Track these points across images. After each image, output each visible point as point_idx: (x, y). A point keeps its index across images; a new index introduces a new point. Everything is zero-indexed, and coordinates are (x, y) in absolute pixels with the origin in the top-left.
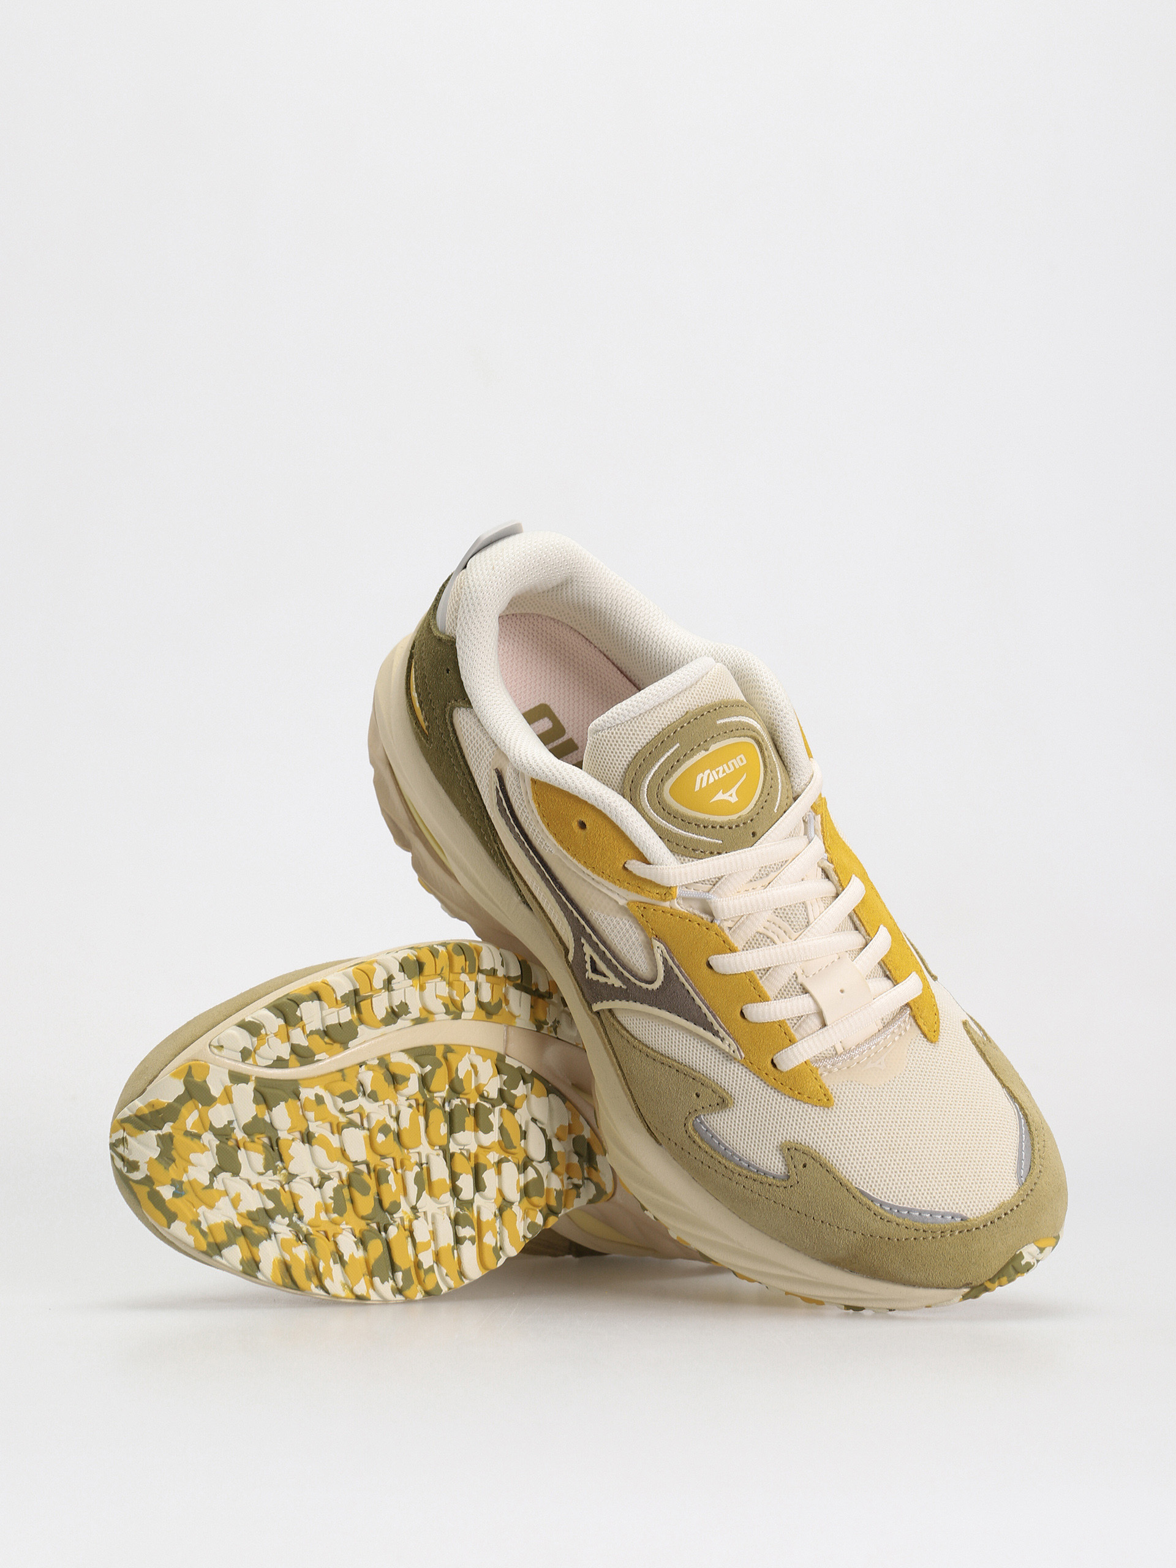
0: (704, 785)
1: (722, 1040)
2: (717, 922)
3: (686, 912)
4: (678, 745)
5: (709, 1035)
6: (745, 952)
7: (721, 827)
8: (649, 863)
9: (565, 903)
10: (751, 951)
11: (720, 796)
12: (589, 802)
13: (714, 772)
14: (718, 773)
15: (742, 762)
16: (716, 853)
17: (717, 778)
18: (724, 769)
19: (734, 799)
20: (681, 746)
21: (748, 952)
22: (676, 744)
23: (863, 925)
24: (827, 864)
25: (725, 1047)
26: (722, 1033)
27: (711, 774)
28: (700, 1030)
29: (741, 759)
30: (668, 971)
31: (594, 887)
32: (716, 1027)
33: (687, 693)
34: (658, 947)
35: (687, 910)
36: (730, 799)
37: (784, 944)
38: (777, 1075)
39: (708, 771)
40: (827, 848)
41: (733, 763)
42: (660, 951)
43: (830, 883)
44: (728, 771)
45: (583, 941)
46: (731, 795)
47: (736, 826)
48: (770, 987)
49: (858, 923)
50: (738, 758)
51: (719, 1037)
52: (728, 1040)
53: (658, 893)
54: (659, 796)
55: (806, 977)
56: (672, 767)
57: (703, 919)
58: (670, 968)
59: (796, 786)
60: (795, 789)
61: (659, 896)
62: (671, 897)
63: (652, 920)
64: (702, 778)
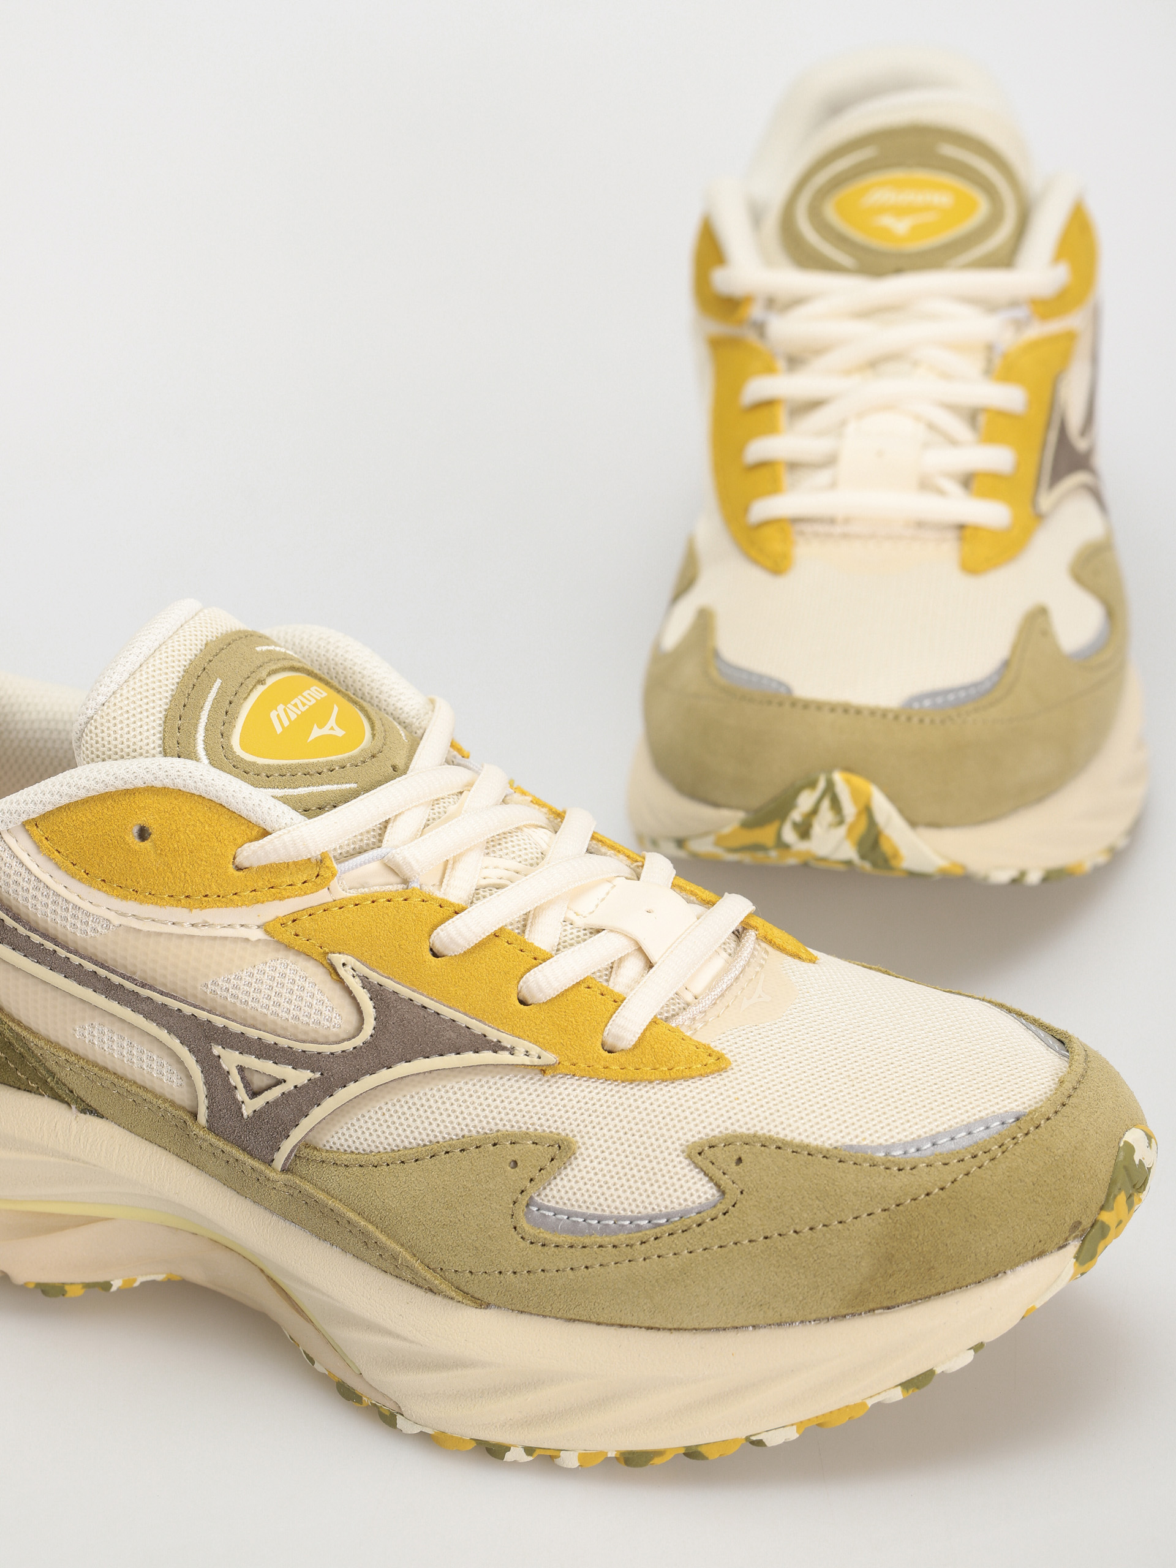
0: (286, 723)
1: (512, 1051)
2: (415, 885)
4: (219, 681)
5: (487, 1057)
6: (478, 906)
7: (342, 768)
8: (269, 833)
10: (487, 901)
11: (316, 732)
13: (290, 706)
14: (295, 706)
17: (298, 712)
18: (302, 700)
19: (339, 733)
20: (224, 681)
21: (481, 903)
22: (215, 681)
25: (519, 1059)
26: (507, 1040)
27: (287, 709)
28: (470, 1058)
30: (377, 993)
32: (493, 1035)
34: (344, 965)
36: (331, 732)
38: (623, 1060)
39: (281, 707)
44: (309, 704)
46: (333, 729)
47: (364, 762)
48: (542, 937)
51: (504, 1049)
52: (522, 1045)
53: (306, 881)
56: (226, 713)
58: (378, 987)
59: (414, 720)
60: (413, 726)
61: (310, 884)
62: (331, 874)
63: (315, 930)
64: (278, 716)
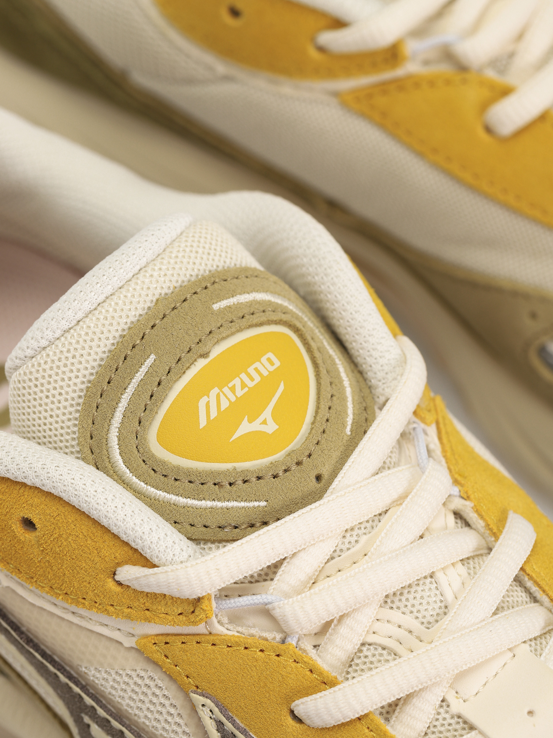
0: (214, 414)
2: (292, 641)
3: (237, 634)
4: (153, 357)
6: (350, 682)
7: (259, 478)
8: (154, 566)
9: (42, 663)
10: (359, 679)
11: (244, 428)
12: (29, 483)
13: (226, 390)
14: (233, 390)
15: (272, 364)
16: (258, 525)
17: (233, 399)
18: (242, 382)
19: (271, 427)
20: (159, 358)
21: (355, 681)
22: (149, 357)
23: (544, 591)
24: (458, 504)
27: (221, 394)
29: (269, 360)
31: (80, 627)
33: (149, 269)
34: (203, 705)
35: (238, 632)
36: (263, 428)
37: (414, 654)
39: (216, 392)
40: (456, 476)
41: (256, 369)
42: (206, 710)
43: (472, 532)
44: (251, 384)
45: (87, 719)
46: (264, 422)
47: (286, 471)
49: (534, 589)
50: (264, 359)
53: (181, 614)
54: (141, 450)
55: (464, 701)
56: (152, 396)
57: (267, 640)
59: (380, 384)
60: (377, 390)
61: (184, 618)
62: (204, 616)
63: (183, 661)
64: (208, 405)
